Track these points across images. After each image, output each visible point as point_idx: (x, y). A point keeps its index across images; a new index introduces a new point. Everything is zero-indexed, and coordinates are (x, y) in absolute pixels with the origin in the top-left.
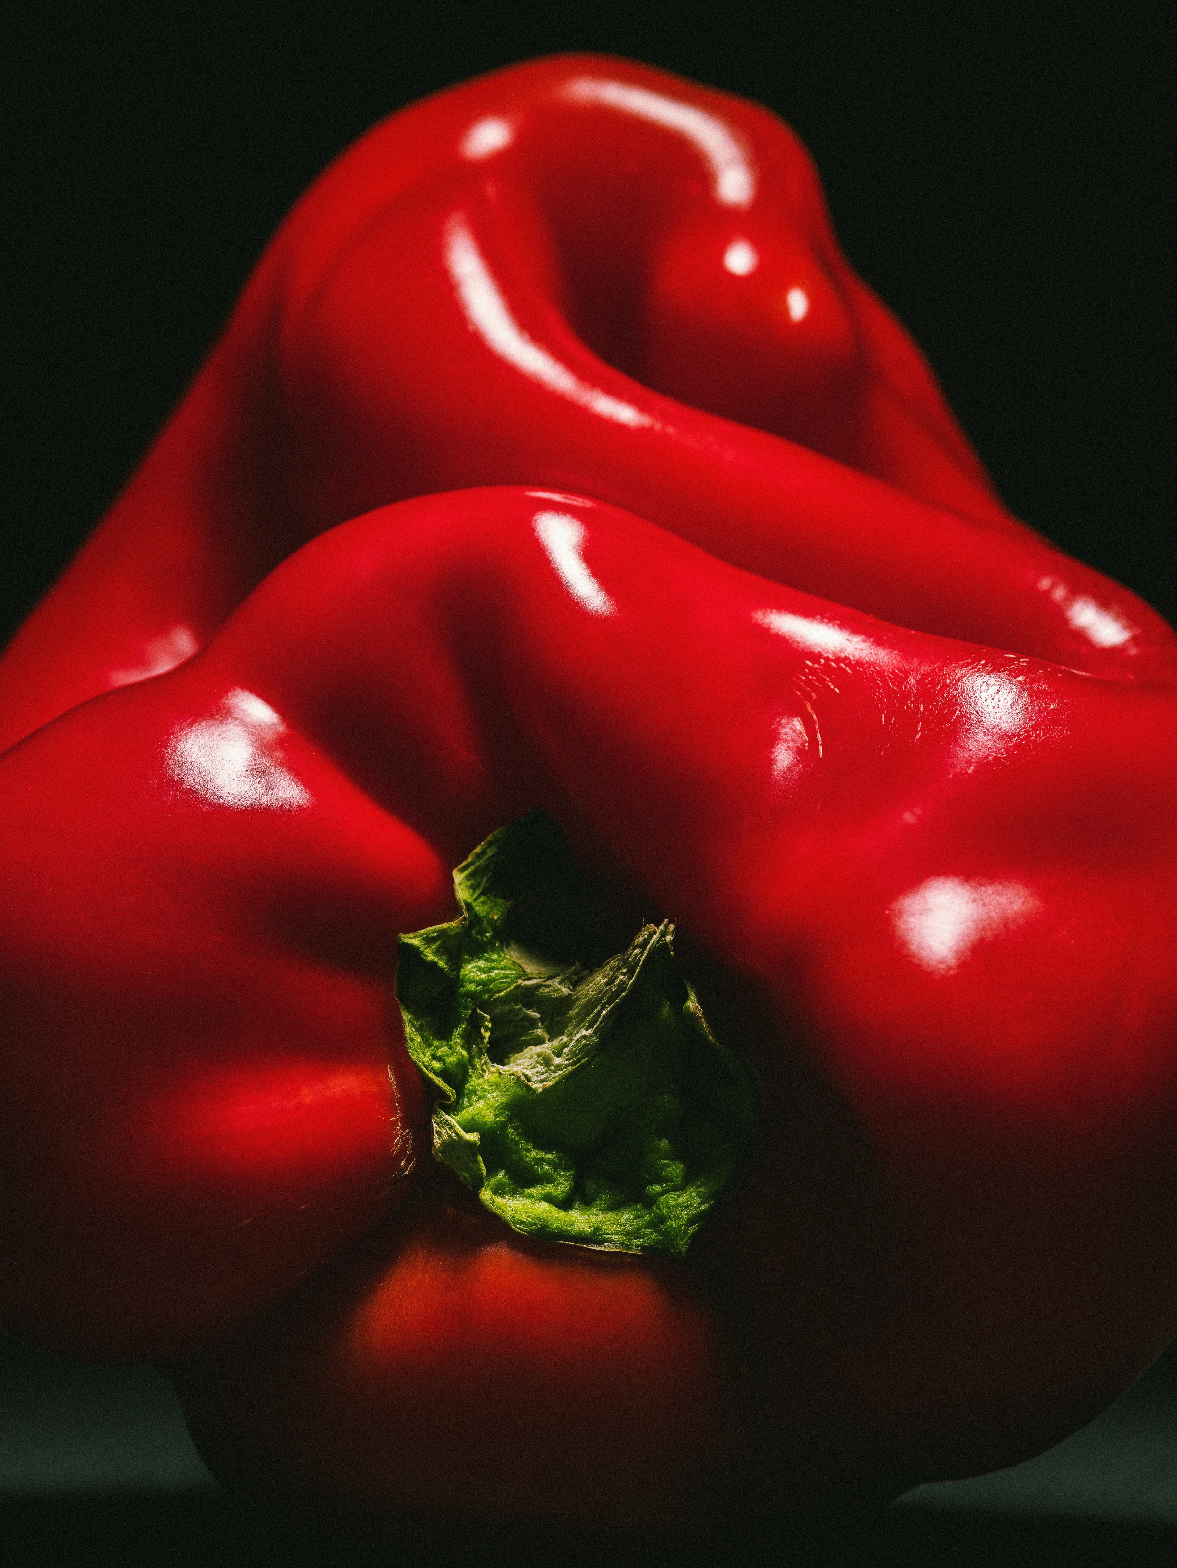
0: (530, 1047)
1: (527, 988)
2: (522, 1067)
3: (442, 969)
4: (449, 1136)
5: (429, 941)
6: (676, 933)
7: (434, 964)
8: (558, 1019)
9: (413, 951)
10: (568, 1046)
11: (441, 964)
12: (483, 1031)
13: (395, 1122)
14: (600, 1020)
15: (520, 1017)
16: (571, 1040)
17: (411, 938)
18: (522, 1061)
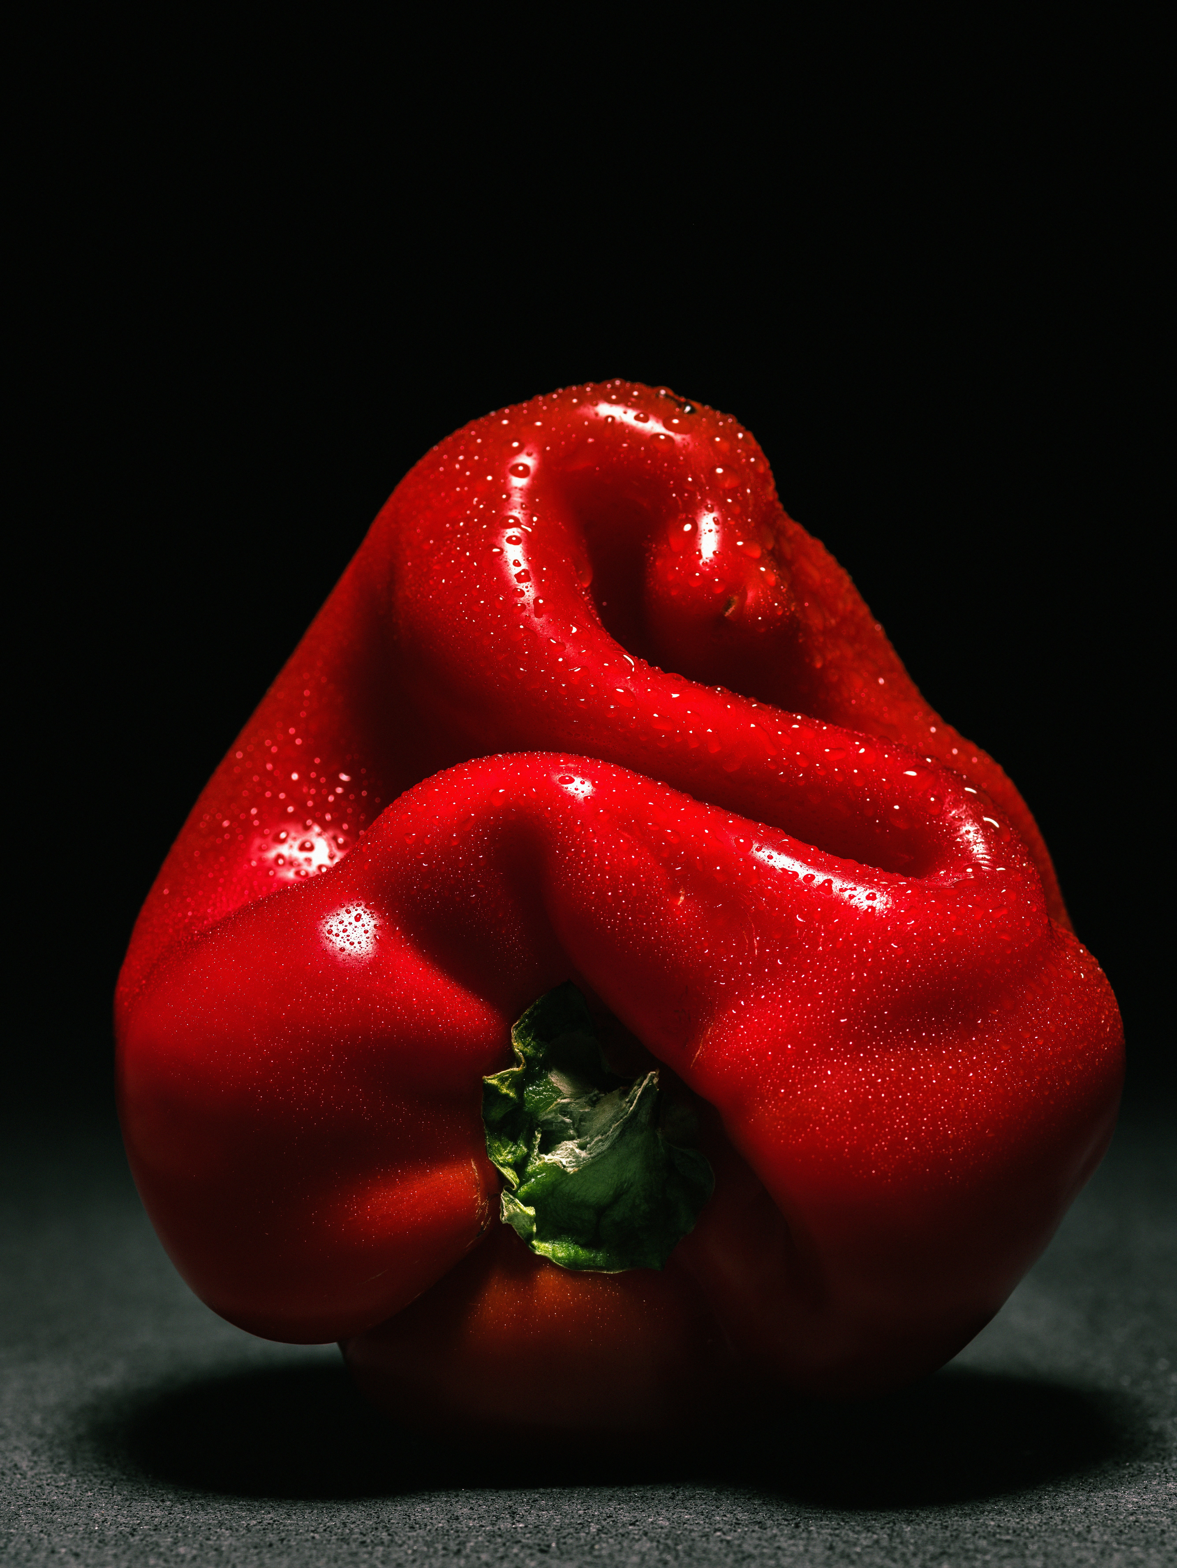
0: (565, 1142)
1: (564, 1104)
2: (560, 1156)
3: (512, 1099)
4: (514, 1209)
5: (502, 1080)
6: (660, 1076)
7: (507, 1095)
8: (584, 1124)
9: (494, 1088)
10: (590, 1143)
11: (511, 1094)
12: (536, 1133)
13: (477, 1197)
14: (611, 1130)
15: (559, 1121)
16: (592, 1140)
17: (491, 1079)
18: (561, 1151)
